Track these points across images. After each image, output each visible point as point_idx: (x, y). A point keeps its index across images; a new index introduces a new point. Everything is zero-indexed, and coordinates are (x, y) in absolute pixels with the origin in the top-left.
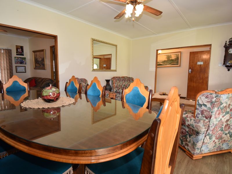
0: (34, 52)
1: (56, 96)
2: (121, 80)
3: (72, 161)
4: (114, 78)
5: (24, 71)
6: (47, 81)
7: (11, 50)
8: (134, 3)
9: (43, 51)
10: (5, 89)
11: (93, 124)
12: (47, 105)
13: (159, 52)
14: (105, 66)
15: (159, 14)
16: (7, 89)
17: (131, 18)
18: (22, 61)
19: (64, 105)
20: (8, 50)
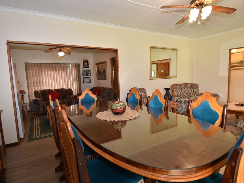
0: (97, 64)
1: (123, 110)
2: (183, 88)
3: (151, 176)
4: (174, 85)
5: (89, 81)
6: (108, 90)
7: (79, 64)
8: (200, 6)
9: (104, 63)
10: (80, 100)
11: (152, 134)
12: (116, 118)
13: (233, 51)
14: (162, 71)
15: (232, 11)
16: (81, 100)
17: (197, 22)
18: (87, 73)
19: (131, 118)
20: (77, 64)
